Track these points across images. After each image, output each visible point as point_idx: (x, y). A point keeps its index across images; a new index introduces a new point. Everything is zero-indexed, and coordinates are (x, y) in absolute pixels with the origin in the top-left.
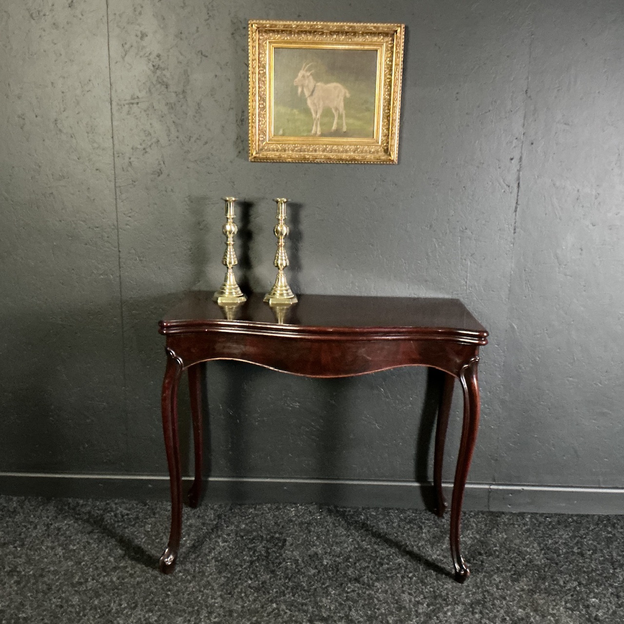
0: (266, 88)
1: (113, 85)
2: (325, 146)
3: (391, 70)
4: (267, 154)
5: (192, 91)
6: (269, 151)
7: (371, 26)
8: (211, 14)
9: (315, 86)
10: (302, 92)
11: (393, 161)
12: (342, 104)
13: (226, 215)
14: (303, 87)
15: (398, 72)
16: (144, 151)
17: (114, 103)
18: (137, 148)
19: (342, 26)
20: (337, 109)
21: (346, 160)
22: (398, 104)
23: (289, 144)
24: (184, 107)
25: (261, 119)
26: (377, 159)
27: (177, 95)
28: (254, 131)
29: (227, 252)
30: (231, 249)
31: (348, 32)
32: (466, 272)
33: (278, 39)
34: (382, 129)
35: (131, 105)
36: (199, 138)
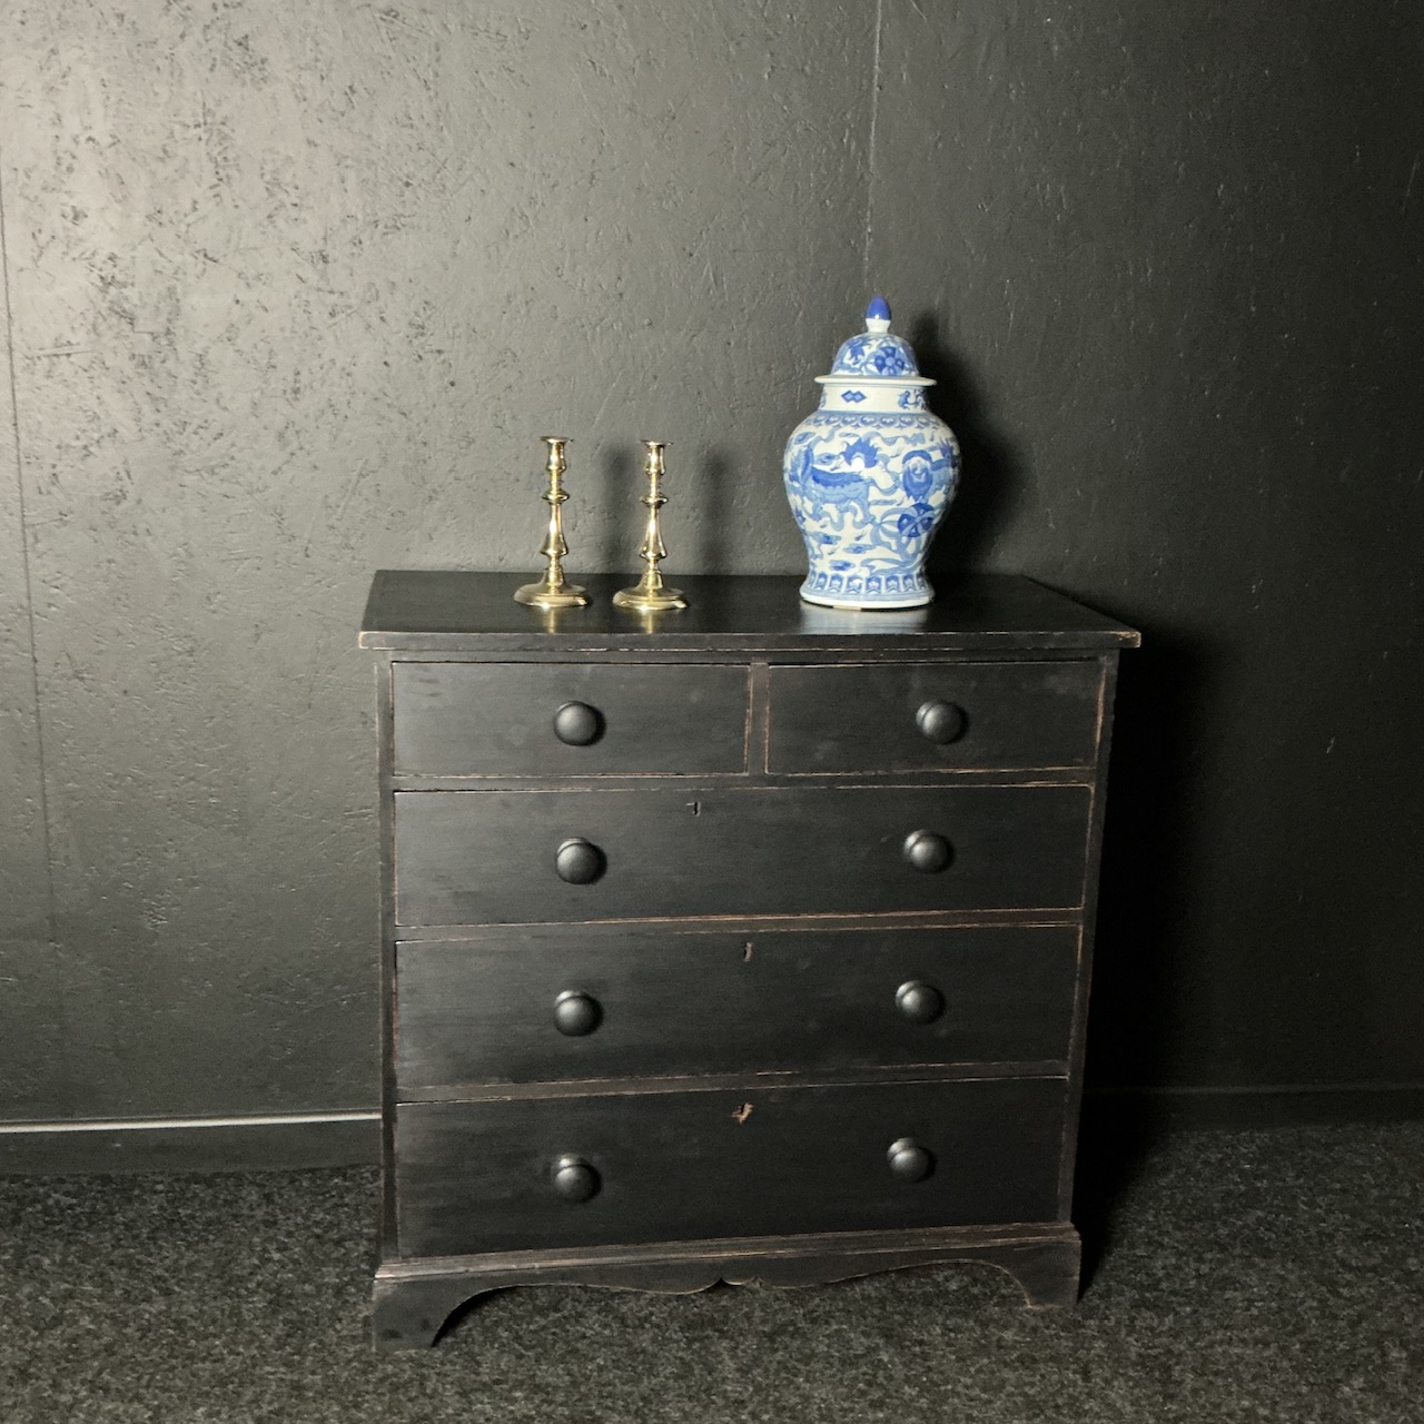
1: (16, 318)
5: (186, 331)
8: (222, 173)
16: (84, 452)
17: (17, 355)
18: (68, 446)
24: (170, 365)
27: (154, 339)
35: (55, 359)
36: (204, 426)
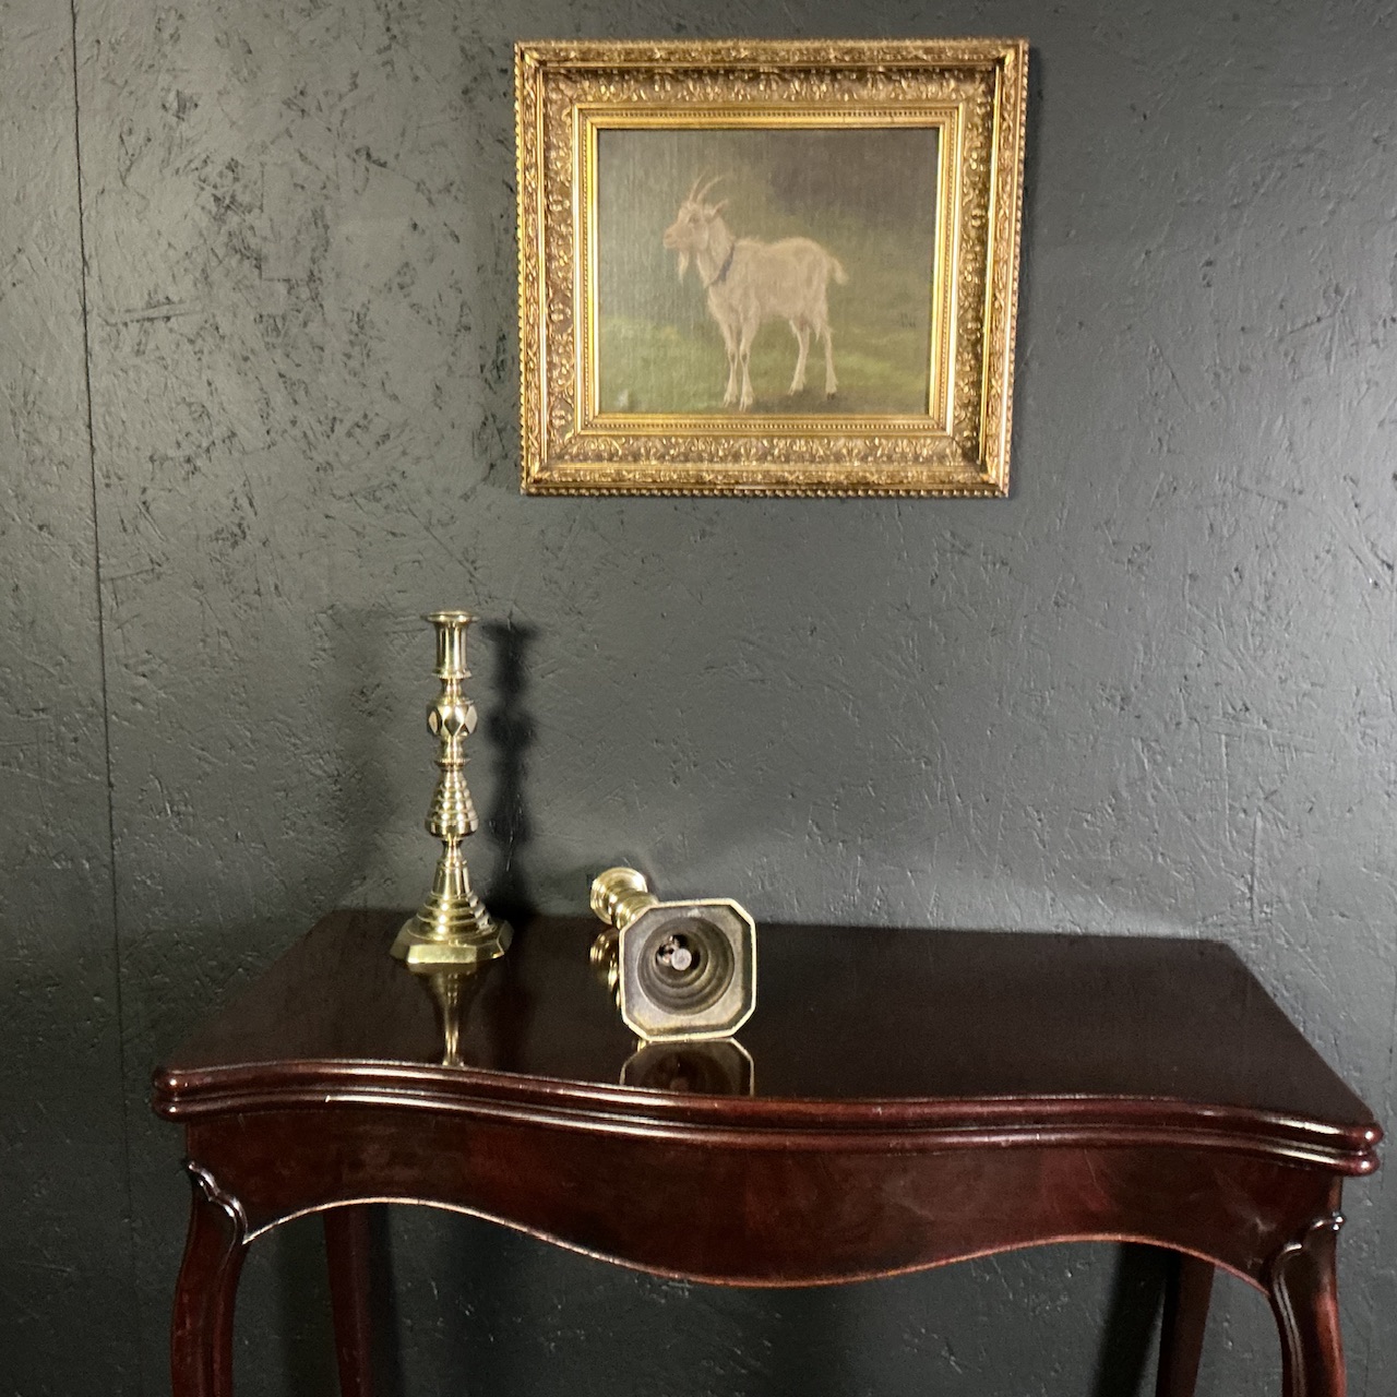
0: (571, 259)
1: (93, 263)
2: (765, 442)
3: (985, 191)
4: (577, 471)
5: (338, 276)
6: (586, 459)
7: (914, 47)
8: (395, 30)
9: (733, 249)
10: (692, 266)
11: (994, 486)
12: (822, 307)
13: (439, 672)
14: (692, 252)
15: (1010, 196)
16: (187, 467)
17: (94, 320)
18: (166, 458)
19: (817, 51)
20: (804, 323)
21: (837, 486)
22: (1009, 303)
23: (649, 437)
24: (313, 328)
25: (556, 359)
26: (943, 482)
27: (292, 290)
28: (533, 397)
29: (441, 793)
30: (454, 781)
31: (840, 70)
32: (1251, 852)
33: (609, 100)
34: (957, 385)
35: (147, 324)
36: (362, 423)
